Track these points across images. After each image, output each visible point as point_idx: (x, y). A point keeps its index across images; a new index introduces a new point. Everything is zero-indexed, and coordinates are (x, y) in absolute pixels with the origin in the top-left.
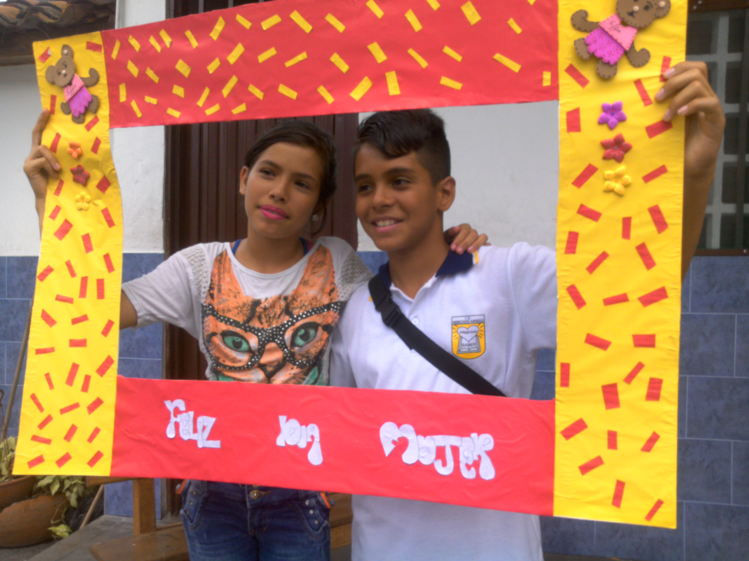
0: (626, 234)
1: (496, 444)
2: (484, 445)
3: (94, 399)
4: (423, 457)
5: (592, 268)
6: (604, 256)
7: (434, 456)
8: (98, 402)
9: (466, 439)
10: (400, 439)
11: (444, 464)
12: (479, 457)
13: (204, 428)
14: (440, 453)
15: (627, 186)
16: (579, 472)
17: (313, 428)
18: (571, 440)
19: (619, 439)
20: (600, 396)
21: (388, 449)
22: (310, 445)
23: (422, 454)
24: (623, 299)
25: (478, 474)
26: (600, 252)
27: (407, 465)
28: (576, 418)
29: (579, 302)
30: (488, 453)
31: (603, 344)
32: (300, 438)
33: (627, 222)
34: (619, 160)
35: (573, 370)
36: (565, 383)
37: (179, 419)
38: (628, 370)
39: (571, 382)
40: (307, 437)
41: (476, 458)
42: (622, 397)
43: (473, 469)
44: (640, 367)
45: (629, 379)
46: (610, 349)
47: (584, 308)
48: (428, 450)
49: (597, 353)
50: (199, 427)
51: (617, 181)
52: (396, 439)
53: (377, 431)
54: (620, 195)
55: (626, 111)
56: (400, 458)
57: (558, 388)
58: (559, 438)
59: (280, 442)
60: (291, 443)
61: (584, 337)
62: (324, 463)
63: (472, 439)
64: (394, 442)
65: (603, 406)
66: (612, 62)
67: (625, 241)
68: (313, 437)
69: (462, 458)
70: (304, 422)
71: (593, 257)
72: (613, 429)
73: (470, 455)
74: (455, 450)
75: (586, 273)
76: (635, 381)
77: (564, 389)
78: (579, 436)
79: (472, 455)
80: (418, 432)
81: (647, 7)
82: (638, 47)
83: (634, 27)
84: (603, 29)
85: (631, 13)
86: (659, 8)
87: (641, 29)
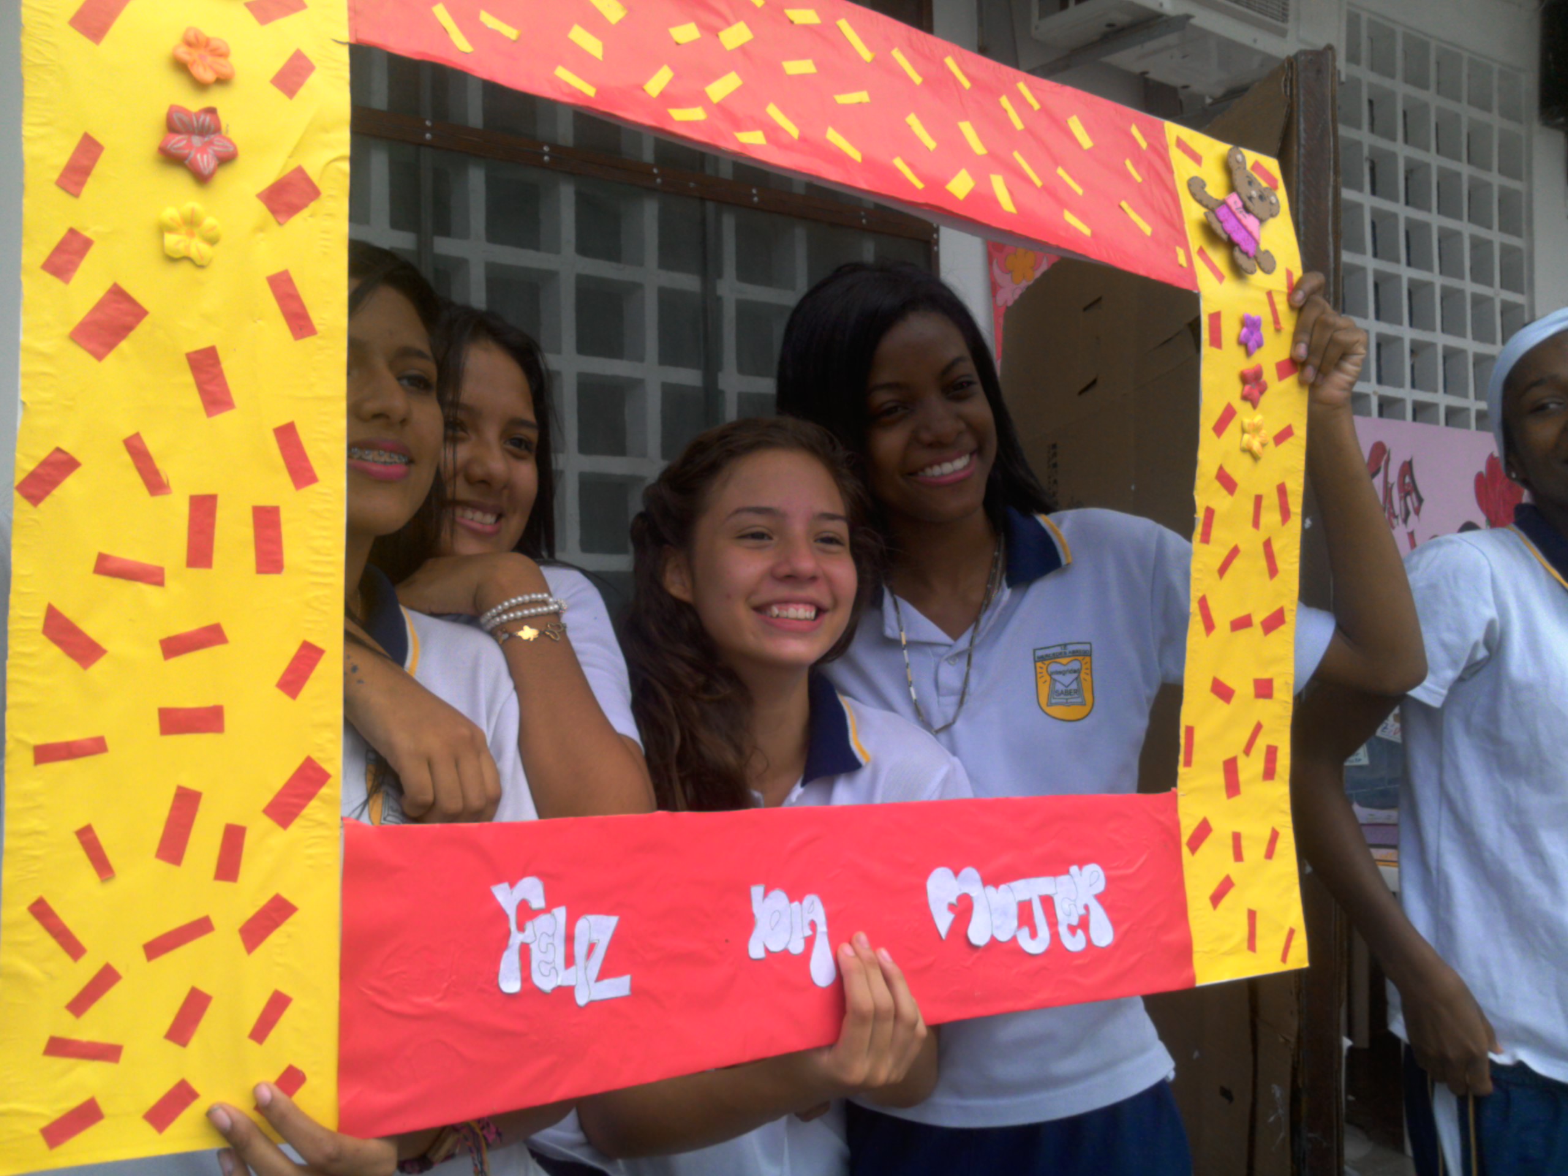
0: (1256, 520)
1: (1109, 880)
2: (1091, 886)
3: (260, 901)
4: (998, 928)
5: (1223, 570)
6: (1235, 552)
7: (1015, 922)
8: (276, 912)
9: (1063, 880)
10: (959, 899)
11: (1034, 934)
12: (1086, 908)
14: (1026, 913)
15: (1262, 446)
16: (1210, 907)
17: (814, 903)
18: (1198, 855)
19: (1244, 843)
20: (1221, 779)
21: (943, 923)
22: (810, 942)
23: (996, 923)
24: (1247, 622)
25: (1088, 942)
26: (1230, 545)
27: (978, 948)
28: (1200, 817)
29: (1209, 624)
30: (1099, 898)
31: (1228, 694)
32: (792, 933)
33: (1258, 503)
34: (1255, 404)
35: (1196, 737)
36: (1189, 760)
37: (529, 933)
38: (1248, 734)
39: (1195, 758)
40: (804, 930)
41: (1081, 911)
42: (1243, 778)
43: (1080, 933)
44: (1258, 727)
45: (1248, 748)
46: (1234, 701)
47: (1213, 635)
48: (1005, 912)
49: (1222, 709)
50: (580, 948)
52: (953, 899)
53: (924, 891)
54: (1256, 457)
55: (1262, 332)
56: (965, 936)
57: (1181, 769)
58: (1185, 853)
59: (756, 947)
60: (774, 946)
61: (1210, 684)
63: (1072, 877)
64: (951, 907)
65: (1224, 794)
66: (1250, 254)
67: (1255, 531)
68: (813, 925)
69: (1060, 916)
70: (796, 893)
71: (1225, 551)
72: (1236, 829)
74: (1048, 904)
75: (1217, 575)
76: (1253, 752)
77: (1187, 769)
78: (1205, 846)
79: (1077, 906)
80: (986, 880)
81: (1261, 197)
82: (1263, 246)
83: (1256, 216)
84: (1229, 208)
85: (1251, 198)
86: (1271, 203)
87: (1262, 221)
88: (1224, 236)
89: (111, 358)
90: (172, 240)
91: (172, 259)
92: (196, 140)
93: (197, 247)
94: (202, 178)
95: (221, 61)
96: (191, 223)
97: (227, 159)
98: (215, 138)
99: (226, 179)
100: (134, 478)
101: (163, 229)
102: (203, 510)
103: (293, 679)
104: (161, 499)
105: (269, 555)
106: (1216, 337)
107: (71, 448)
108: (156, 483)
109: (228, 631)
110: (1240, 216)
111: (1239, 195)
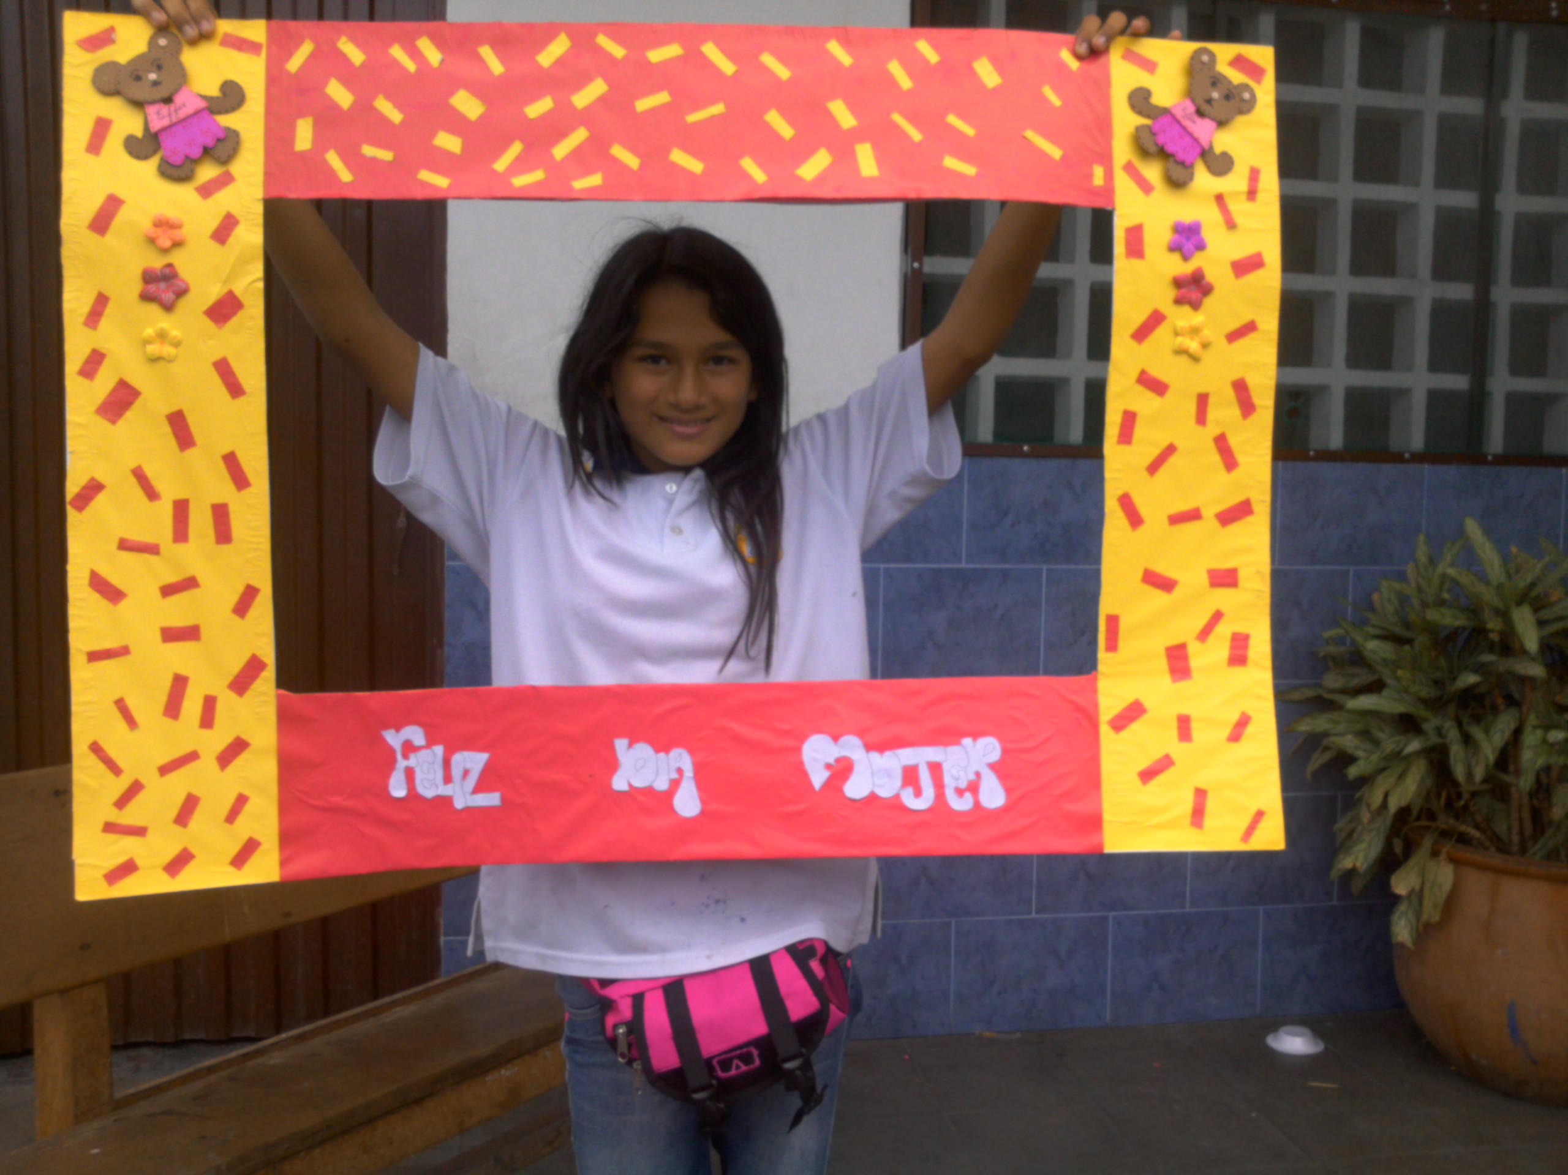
0: (1201, 418)
1: (1005, 751)
2: (984, 755)
3: (228, 739)
4: (879, 786)
5: (1154, 467)
6: (1170, 450)
7: (898, 782)
8: (238, 747)
9: (953, 749)
10: (838, 760)
11: (918, 793)
12: (978, 774)
13: (466, 773)
14: (910, 776)
15: (1205, 346)
16: (1137, 781)
17: (680, 755)
18: (1124, 734)
19: (1194, 725)
20: (1163, 663)
21: (818, 778)
22: (675, 784)
23: (878, 782)
24: (1193, 515)
25: (977, 804)
26: (1165, 444)
27: (853, 801)
28: (1130, 699)
29: (1135, 519)
30: (992, 766)
31: (1166, 585)
32: (657, 774)
33: (1203, 400)
34: (1196, 306)
35: (1123, 625)
36: (1112, 646)
37: (413, 761)
38: (1202, 622)
39: (1121, 644)
40: (669, 772)
41: (972, 777)
42: (1194, 663)
43: (968, 796)
44: (1218, 616)
45: (1205, 633)
46: (1177, 591)
47: (1141, 529)
48: (888, 773)
49: (1159, 598)
50: (456, 772)
51: (1192, 339)
52: (831, 760)
53: (798, 750)
54: (1195, 359)
55: (1207, 234)
56: (841, 791)
57: (1102, 654)
58: (1105, 730)
59: (619, 783)
60: (638, 783)
61: (1140, 575)
62: (703, 813)
63: (964, 747)
64: (828, 766)
65: (1167, 678)
66: (1187, 163)
67: (1199, 428)
68: (680, 771)
69: (947, 780)
70: (662, 746)
71: (1155, 452)
72: (1184, 711)
73: (962, 774)
74: (936, 769)
75: (1146, 474)
76: (1212, 638)
77: (1110, 655)
78: (1135, 727)
79: (966, 772)
80: (869, 747)
81: (1228, 97)
82: (1218, 149)
83: (1213, 119)
84: (1173, 116)
85: (1209, 101)
86: (1243, 100)
87: (1221, 124)
88: (1153, 149)
89: (121, 423)
90: (153, 349)
91: (155, 360)
92: (162, 285)
93: (168, 350)
94: (168, 308)
95: (176, 232)
96: (162, 336)
97: (182, 292)
98: (175, 281)
99: (183, 304)
100: (139, 492)
101: (146, 342)
102: (181, 508)
103: (242, 607)
104: (156, 504)
105: (223, 533)
106: (1136, 249)
107: (100, 477)
108: (152, 494)
109: (200, 580)
110: (1187, 123)
111: (1193, 100)
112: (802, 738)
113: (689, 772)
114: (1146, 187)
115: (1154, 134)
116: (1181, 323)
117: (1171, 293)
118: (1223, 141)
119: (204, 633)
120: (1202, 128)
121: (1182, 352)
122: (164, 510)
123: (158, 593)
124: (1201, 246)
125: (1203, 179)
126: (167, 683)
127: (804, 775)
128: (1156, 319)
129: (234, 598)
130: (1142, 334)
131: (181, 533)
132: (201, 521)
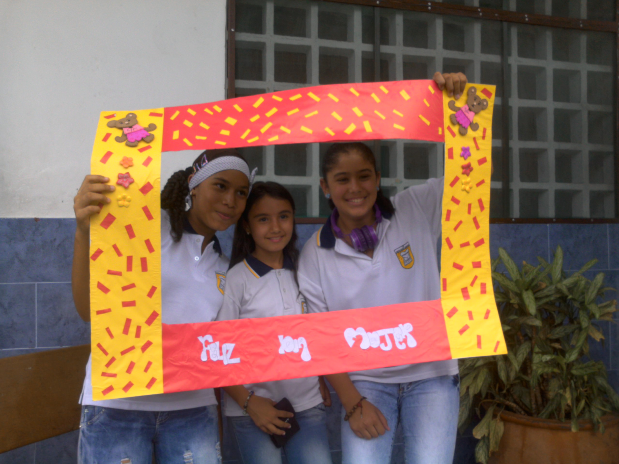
0: (469, 212)
1: (414, 328)
2: (407, 330)
3: (145, 342)
4: (372, 344)
5: (456, 228)
6: (460, 223)
7: (379, 342)
8: (148, 344)
9: (396, 328)
10: (357, 336)
11: (386, 345)
12: (406, 336)
13: (227, 351)
14: (383, 339)
15: (470, 188)
16: (459, 334)
18: (452, 318)
19: (474, 314)
20: (461, 294)
21: (351, 343)
23: (372, 342)
24: (467, 244)
25: (407, 346)
26: (459, 220)
27: (364, 350)
28: (453, 307)
29: (450, 246)
30: (411, 333)
31: (460, 267)
33: (470, 206)
35: (448, 282)
36: (445, 289)
37: (209, 348)
38: (471, 280)
39: (448, 288)
41: (404, 337)
42: (470, 293)
43: (404, 344)
44: (476, 278)
45: (473, 283)
46: (463, 270)
47: (453, 249)
48: (375, 339)
49: (458, 272)
50: (224, 351)
51: (467, 186)
52: (354, 337)
53: (343, 334)
54: (468, 192)
56: (359, 347)
58: (446, 317)
60: (288, 351)
61: (452, 265)
62: (312, 359)
63: (400, 327)
64: (354, 339)
65: (462, 299)
66: (466, 127)
67: (468, 215)
68: (302, 345)
69: (396, 339)
70: (295, 337)
71: (456, 223)
72: (470, 310)
74: (391, 336)
75: (453, 231)
76: (475, 285)
77: (444, 292)
78: (455, 316)
79: (402, 336)
80: (367, 331)
81: (479, 104)
82: (474, 122)
83: (473, 112)
84: (462, 111)
85: (473, 106)
86: (484, 105)
87: (476, 113)
88: (455, 122)
89: (109, 229)
90: (121, 203)
91: (121, 206)
92: (125, 180)
93: (126, 203)
94: (126, 188)
95: (130, 162)
96: (124, 198)
97: (132, 182)
98: (129, 179)
99: (132, 187)
100: (115, 254)
101: (119, 200)
102: (130, 259)
103: (151, 294)
104: (121, 258)
105: (144, 268)
106: (451, 156)
107: (101, 248)
108: (119, 254)
109: (136, 284)
110: (466, 114)
111: (468, 105)
112: (344, 330)
113: (305, 345)
114: (454, 135)
115: (456, 117)
116: (463, 181)
117: (461, 170)
118: (476, 119)
119: (137, 303)
120: (470, 115)
121: (464, 190)
122: (124, 260)
123: (121, 289)
124: (469, 155)
125: (470, 131)
126: (124, 322)
127: (345, 343)
128: (457, 179)
129: (148, 290)
130: (453, 184)
131: (129, 268)
132: (137, 264)
